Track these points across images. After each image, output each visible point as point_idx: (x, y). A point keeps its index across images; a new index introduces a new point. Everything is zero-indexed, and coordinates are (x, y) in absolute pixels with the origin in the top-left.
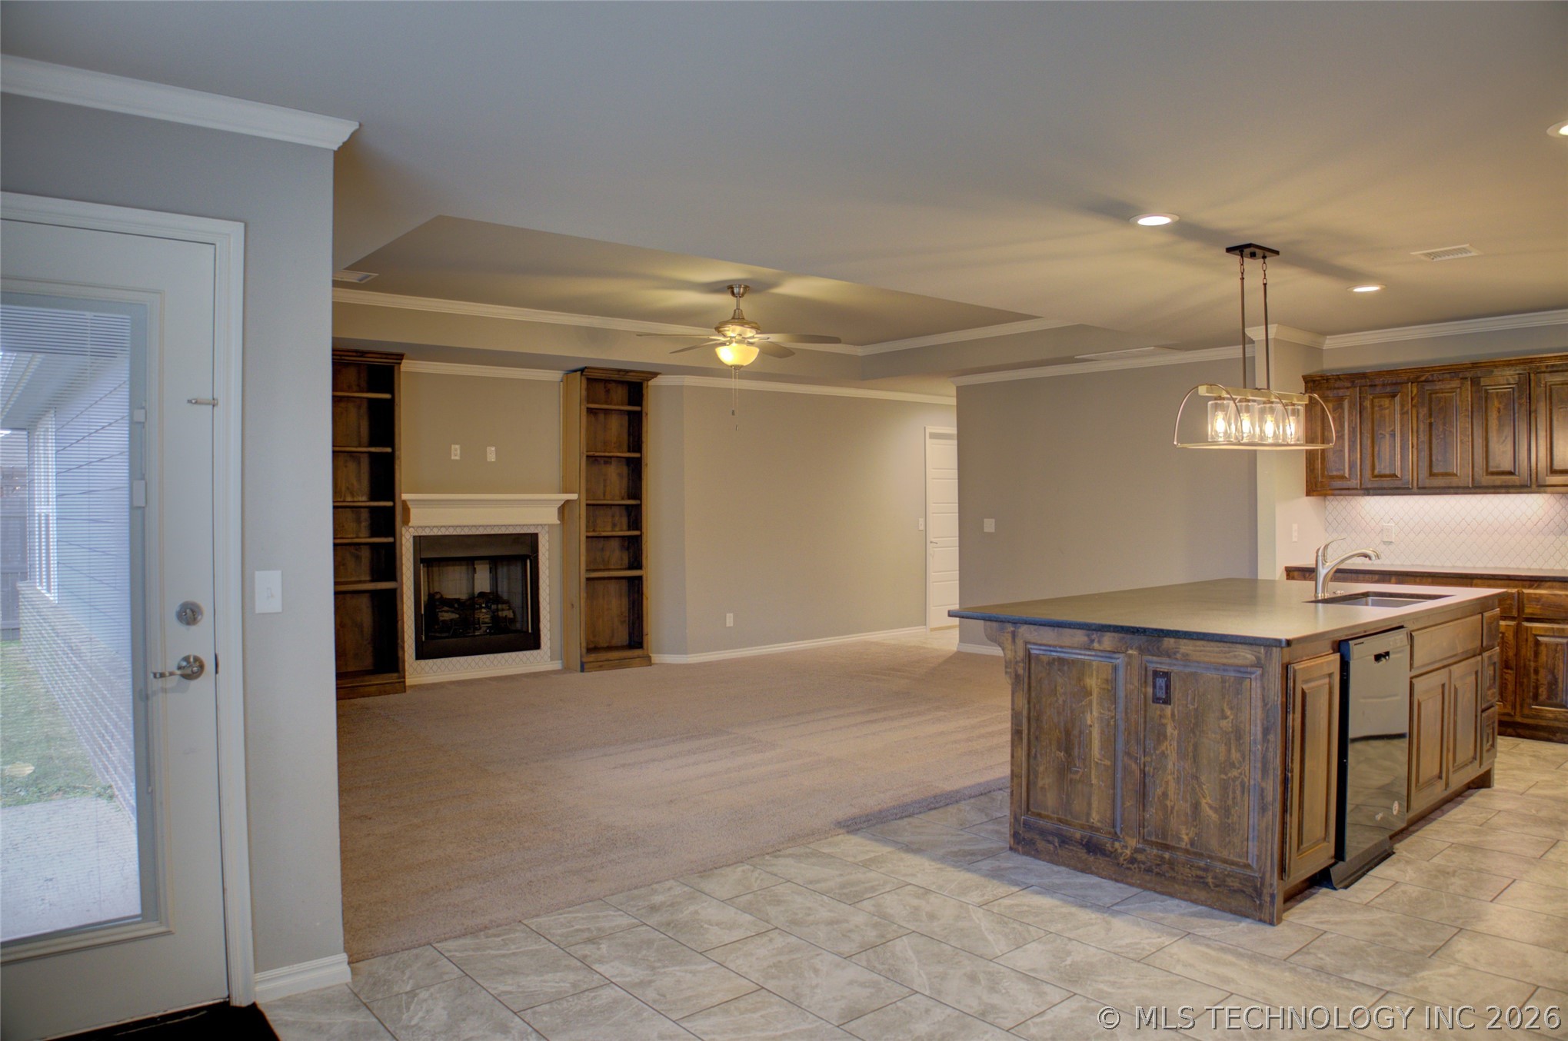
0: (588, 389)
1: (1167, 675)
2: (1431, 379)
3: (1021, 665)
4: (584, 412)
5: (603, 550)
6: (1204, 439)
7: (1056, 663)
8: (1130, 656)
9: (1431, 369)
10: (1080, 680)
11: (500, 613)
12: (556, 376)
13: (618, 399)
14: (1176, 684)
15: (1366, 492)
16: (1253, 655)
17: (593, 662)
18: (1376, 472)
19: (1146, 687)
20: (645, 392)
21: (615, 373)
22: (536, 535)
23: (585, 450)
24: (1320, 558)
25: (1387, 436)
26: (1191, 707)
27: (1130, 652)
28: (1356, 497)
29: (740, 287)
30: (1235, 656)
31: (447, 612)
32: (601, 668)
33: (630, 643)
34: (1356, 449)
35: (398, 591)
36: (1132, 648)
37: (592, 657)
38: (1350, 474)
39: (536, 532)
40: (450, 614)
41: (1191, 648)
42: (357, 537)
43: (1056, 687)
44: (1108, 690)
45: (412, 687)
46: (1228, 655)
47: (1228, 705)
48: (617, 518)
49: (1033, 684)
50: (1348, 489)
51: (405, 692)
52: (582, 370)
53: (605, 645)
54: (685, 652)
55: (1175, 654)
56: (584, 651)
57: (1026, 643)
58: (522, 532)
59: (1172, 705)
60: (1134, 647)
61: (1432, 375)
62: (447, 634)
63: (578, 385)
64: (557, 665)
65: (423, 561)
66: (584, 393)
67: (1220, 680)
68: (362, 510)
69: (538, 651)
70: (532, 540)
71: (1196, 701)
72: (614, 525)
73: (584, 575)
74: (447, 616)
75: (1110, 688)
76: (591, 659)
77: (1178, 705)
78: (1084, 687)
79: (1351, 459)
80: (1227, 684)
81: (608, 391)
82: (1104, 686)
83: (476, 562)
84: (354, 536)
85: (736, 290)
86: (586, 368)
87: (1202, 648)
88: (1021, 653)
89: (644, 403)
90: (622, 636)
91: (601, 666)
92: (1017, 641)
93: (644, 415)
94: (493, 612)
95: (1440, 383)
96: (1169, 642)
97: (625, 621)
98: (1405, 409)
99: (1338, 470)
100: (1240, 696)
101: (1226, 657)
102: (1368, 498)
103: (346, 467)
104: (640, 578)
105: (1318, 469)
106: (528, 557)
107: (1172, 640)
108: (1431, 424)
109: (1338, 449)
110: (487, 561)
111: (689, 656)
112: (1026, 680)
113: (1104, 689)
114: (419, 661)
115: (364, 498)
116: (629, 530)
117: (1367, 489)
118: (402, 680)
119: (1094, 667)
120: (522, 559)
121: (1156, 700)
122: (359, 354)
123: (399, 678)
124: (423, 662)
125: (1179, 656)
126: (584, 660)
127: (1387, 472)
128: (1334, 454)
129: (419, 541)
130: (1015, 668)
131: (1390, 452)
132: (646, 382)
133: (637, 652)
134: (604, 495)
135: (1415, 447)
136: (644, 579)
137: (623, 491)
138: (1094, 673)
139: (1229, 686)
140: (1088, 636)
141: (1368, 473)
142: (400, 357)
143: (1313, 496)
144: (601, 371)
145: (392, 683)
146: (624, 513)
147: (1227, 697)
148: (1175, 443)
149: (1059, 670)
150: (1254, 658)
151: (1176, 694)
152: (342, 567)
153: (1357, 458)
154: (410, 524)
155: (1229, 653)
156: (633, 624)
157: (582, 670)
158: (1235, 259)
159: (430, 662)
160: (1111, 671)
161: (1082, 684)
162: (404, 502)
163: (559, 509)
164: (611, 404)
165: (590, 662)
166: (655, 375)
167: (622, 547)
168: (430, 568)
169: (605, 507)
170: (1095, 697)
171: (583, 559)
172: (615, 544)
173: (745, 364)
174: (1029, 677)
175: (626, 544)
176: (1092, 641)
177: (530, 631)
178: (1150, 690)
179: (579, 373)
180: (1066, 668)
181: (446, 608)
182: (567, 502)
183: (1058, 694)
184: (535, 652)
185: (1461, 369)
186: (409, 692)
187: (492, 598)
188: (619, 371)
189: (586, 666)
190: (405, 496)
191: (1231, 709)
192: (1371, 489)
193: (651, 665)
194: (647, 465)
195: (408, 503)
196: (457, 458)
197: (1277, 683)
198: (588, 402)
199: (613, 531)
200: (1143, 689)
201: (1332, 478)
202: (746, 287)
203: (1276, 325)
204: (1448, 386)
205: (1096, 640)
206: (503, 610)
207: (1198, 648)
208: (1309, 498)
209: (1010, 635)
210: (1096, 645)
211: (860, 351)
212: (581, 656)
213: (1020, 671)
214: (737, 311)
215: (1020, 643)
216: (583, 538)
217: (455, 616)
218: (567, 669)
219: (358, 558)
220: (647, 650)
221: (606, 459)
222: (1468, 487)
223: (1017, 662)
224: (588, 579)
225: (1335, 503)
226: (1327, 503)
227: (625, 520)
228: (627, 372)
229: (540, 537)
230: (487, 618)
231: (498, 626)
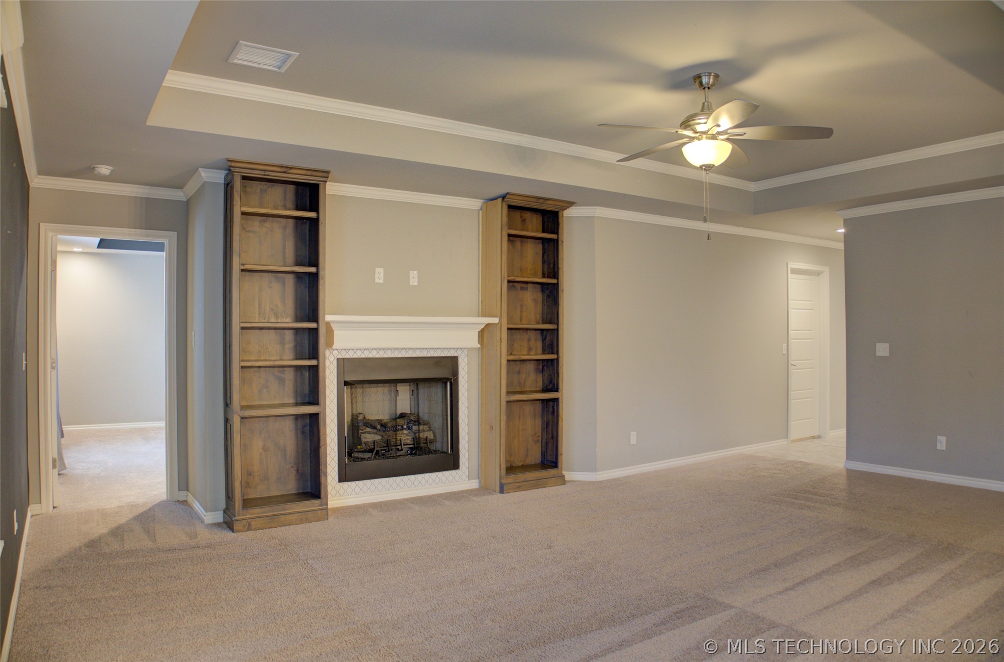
0: (509, 215)
4: (506, 238)
5: (519, 372)
11: (421, 435)
12: (475, 204)
13: (533, 227)
17: (512, 483)
20: (560, 220)
21: (534, 200)
22: (456, 358)
23: (506, 274)
29: (709, 75)
31: (369, 433)
32: (519, 488)
33: (542, 462)
35: (321, 417)
37: (511, 478)
39: (455, 355)
40: (373, 435)
42: (281, 360)
45: (337, 510)
48: (532, 343)
51: (327, 519)
52: (503, 197)
53: (520, 464)
54: (594, 470)
56: (504, 472)
58: (442, 355)
62: (370, 456)
63: (499, 211)
64: (474, 484)
65: (346, 383)
66: (505, 219)
68: (287, 332)
69: (457, 471)
70: (453, 362)
72: (530, 349)
73: (504, 398)
74: (369, 437)
76: (510, 481)
81: (524, 221)
83: (398, 384)
84: (278, 358)
85: (705, 80)
86: (508, 193)
89: (560, 231)
90: (535, 456)
91: (519, 487)
93: (560, 242)
94: (415, 434)
97: (538, 441)
103: (270, 287)
104: (556, 400)
106: (447, 379)
110: (409, 384)
111: (598, 473)
114: (342, 484)
115: (288, 320)
116: (544, 353)
118: (324, 507)
120: (443, 381)
122: (283, 170)
123: (321, 505)
124: (346, 485)
126: (503, 481)
129: (342, 363)
132: (561, 211)
133: (552, 472)
134: (521, 320)
136: (560, 401)
137: (538, 317)
142: (326, 174)
144: (522, 197)
145: (314, 510)
146: (539, 337)
152: (265, 390)
154: (334, 347)
156: (547, 444)
157: (502, 491)
159: (353, 484)
162: (328, 324)
163: (479, 332)
164: (527, 230)
165: (510, 483)
166: (571, 204)
167: (537, 370)
168: (354, 390)
169: (521, 331)
171: (504, 382)
172: (531, 367)
173: (717, 164)
175: (541, 367)
177: (449, 452)
179: (500, 200)
181: (368, 430)
182: (488, 325)
184: (454, 472)
186: (331, 519)
187: (414, 420)
188: (538, 198)
189: (505, 488)
190: (328, 318)
193: (564, 484)
194: (563, 290)
195: (332, 325)
196: (381, 281)
198: (509, 228)
199: (528, 354)
202: (717, 76)
206: (424, 431)
211: (753, 187)
212: (501, 478)
214: (706, 103)
216: (504, 362)
217: (377, 438)
218: (484, 490)
219: (281, 381)
220: (562, 469)
221: (524, 285)
224: (508, 402)
227: (539, 345)
228: (546, 200)
229: (460, 360)
230: (408, 439)
231: (418, 448)
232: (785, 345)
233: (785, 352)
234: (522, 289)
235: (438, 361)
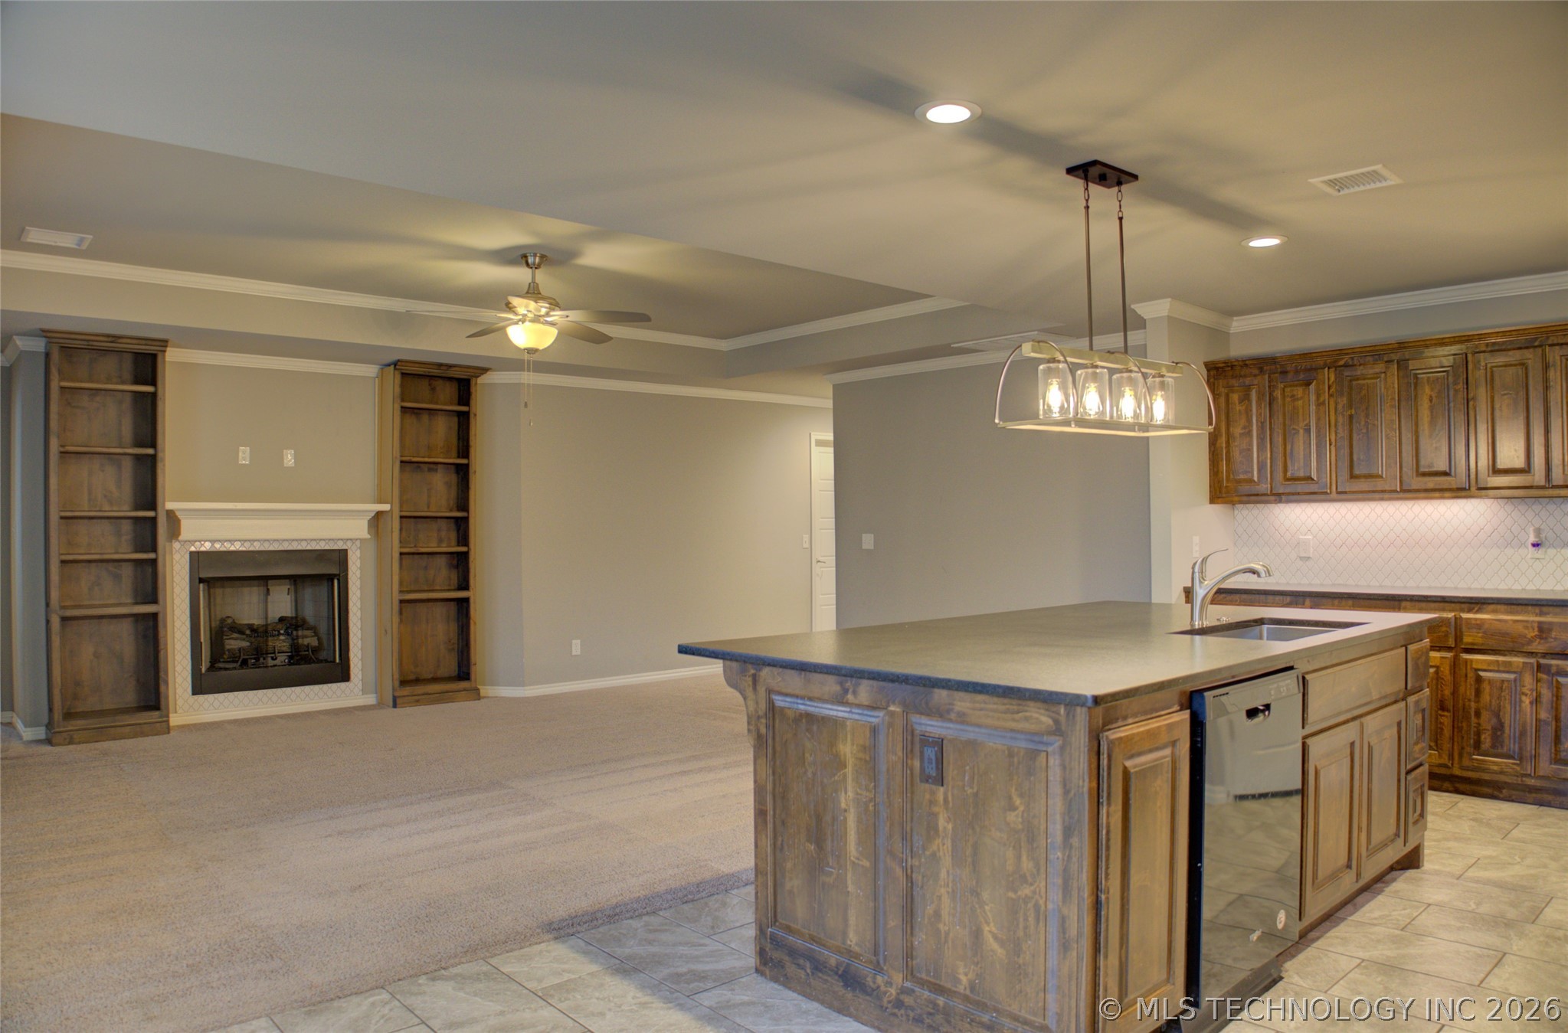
0: (402, 386)
1: (939, 744)
2: (1351, 363)
3: (763, 721)
4: (398, 412)
5: (426, 568)
6: (1033, 417)
7: (804, 720)
8: (892, 714)
9: (1350, 351)
10: (832, 744)
11: (300, 641)
12: (371, 370)
13: (447, 394)
14: (950, 757)
15: (1277, 498)
16: (1049, 716)
17: (408, 696)
18: (1289, 474)
19: (912, 759)
20: (473, 389)
21: (435, 367)
22: (346, 551)
23: (398, 455)
24: (1197, 575)
25: (1301, 431)
26: (970, 791)
27: (892, 708)
28: (1269, 505)
29: (535, 255)
30: (1027, 719)
31: (236, 639)
32: (417, 702)
33: (459, 674)
34: (1266, 447)
35: (160, 617)
36: (894, 703)
37: (407, 690)
38: (1259, 477)
39: (344, 547)
40: (239, 641)
41: (968, 705)
42: (117, 553)
43: (804, 754)
44: (866, 761)
45: (183, 728)
46: (1017, 716)
47: (1016, 790)
48: (443, 534)
49: (778, 748)
50: (1257, 495)
51: (169, 733)
52: (395, 364)
53: (429, 677)
54: (522, 684)
55: (948, 711)
56: (397, 683)
57: (770, 691)
58: (329, 548)
59: (945, 786)
60: (896, 702)
61: (1352, 359)
62: (234, 665)
63: (393, 380)
64: (371, 699)
65: (201, 580)
66: (398, 390)
67: (1006, 752)
68: (123, 521)
69: (347, 683)
70: (340, 558)
71: (976, 781)
72: (440, 541)
73: (397, 597)
74: (234, 643)
75: (868, 758)
76: (405, 693)
77: (953, 787)
78: (837, 756)
79: (1260, 459)
80: (1016, 759)
81: (433, 389)
82: (861, 755)
83: (270, 582)
84: (113, 551)
85: (530, 260)
86: (399, 361)
87: (983, 706)
88: (763, 706)
89: (472, 403)
90: (450, 666)
91: (418, 701)
92: (758, 688)
93: (472, 415)
94: (293, 639)
95: (1361, 367)
96: (941, 695)
97: (453, 649)
98: (1322, 400)
99: (1246, 472)
100: (1032, 778)
101: (1014, 720)
102: (1281, 506)
103: (103, 471)
104: (467, 600)
105: (1222, 472)
106: (335, 576)
107: (944, 693)
108: (1351, 416)
109: (1245, 447)
110: (288, 581)
111: (526, 688)
112: (770, 741)
113: (861, 759)
114: (196, 697)
115: (126, 507)
116: (458, 545)
117: (1279, 495)
118: (164, 719)
119: (848, 728)
120: (330, 578)
121: (926, 779)
122: (110, 339)
123: (161, 717)
124: (201, 698)
125: (953, 716)
126: (397, 694)
127: (1301, 474)
128: (1240, 453)
129: (197, 558)
130: (756, 725)
131: (1304, 450)
132: (474, 379)
133: (464, 684)
134: (428, 507)
135: (1334, 444)
136: (472, 601)
137: (452, 503)
138: (849, 737)
139: (1019, 763)
140: (841, 684)
141: (1279, 475)
142: (164, 343)
143: (1218, 503)
144: (417, 365)
145: (150, 723)
146: (453, 526)
147: (1015, 778)
148: (997, 421)
149: (807, 730)
150: (1050, 722)
151: (950, 772)
152: (96, 588)
153: (1266, 458)
154: (180, 538)
155: (1018, 712)
156: (462, 652)
157: (395, 706)
158: (1077, 184)
159: (211, 697)
160: (868, 735)
161: (834, 751)
162: (171, 514)
163: (369, 522)
164: (437, 403)
165: (404, 696)
166: (484, 370)
167: (451, 566)
168: (212, 590)
169: (428, 520)
170: (849, 770)
171: (396, 578)
172: (442, 561)
173: (541, 348)
174: (774, 738)
175: (455, 562)
176: (846, 691)
177: (337, 661)
178: (917, 764)
179: (392, 366)
180: (815, 728)
181: (235, 635)
182: (379, 514)
183: (806, 764)
184: (343, 685)
185: (1385, 350)
186: (172, 733)
187: (293, 624)
188: (440, 365)
189: (399, 701)
190: (170, 506)
191: (1021, 796)
192: (1283, 494)
193: (479, 699)
194: (475, 472)
195: (177, 513)
196: (247, 462)
197: (1082, 760)
198: (403, 400)
199: (438, 547)
200: (909, 762)
201: (1239, 481)
202: (542, 257)
203: (1170, 299)
204: (1371, 371)
205: (851, 691)
206: (306, 637)
207: (977, 705)
208: (1213, 505)
209: (751, 679)
210: (850, 697)
211: (723, 345)
212: (394, 690)
213: (763, 730)
214: (532, 284)
215: (762, 690)
216: (396, 555)
217: (245, 644)
218: (380, 705)
219: (117, 577)
220: (476, 681)
221: (432, 466)
222: (1395, 491)
223: (759, 717)
224: (401, 602)
225: (1245, 512)
226: (1236, 512)
227: (453, 535)
228: (451, 366)
229: (350, 553)
230: (284, 646)
231: (298, 655)
232: (806, 537)
233: (806, 545)
234: (430, 470)
235: (322, 555)
